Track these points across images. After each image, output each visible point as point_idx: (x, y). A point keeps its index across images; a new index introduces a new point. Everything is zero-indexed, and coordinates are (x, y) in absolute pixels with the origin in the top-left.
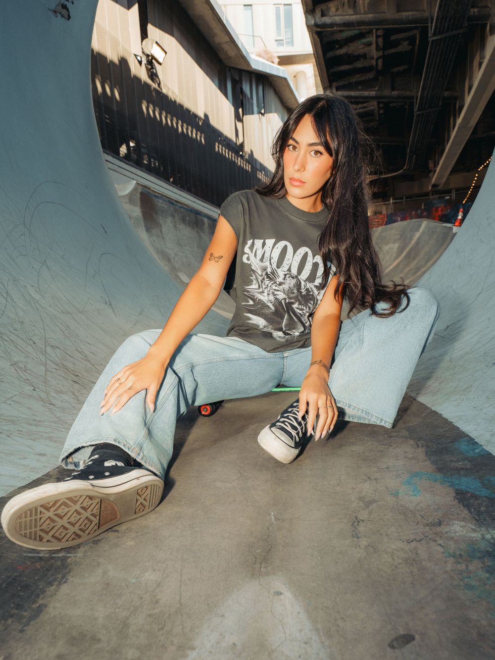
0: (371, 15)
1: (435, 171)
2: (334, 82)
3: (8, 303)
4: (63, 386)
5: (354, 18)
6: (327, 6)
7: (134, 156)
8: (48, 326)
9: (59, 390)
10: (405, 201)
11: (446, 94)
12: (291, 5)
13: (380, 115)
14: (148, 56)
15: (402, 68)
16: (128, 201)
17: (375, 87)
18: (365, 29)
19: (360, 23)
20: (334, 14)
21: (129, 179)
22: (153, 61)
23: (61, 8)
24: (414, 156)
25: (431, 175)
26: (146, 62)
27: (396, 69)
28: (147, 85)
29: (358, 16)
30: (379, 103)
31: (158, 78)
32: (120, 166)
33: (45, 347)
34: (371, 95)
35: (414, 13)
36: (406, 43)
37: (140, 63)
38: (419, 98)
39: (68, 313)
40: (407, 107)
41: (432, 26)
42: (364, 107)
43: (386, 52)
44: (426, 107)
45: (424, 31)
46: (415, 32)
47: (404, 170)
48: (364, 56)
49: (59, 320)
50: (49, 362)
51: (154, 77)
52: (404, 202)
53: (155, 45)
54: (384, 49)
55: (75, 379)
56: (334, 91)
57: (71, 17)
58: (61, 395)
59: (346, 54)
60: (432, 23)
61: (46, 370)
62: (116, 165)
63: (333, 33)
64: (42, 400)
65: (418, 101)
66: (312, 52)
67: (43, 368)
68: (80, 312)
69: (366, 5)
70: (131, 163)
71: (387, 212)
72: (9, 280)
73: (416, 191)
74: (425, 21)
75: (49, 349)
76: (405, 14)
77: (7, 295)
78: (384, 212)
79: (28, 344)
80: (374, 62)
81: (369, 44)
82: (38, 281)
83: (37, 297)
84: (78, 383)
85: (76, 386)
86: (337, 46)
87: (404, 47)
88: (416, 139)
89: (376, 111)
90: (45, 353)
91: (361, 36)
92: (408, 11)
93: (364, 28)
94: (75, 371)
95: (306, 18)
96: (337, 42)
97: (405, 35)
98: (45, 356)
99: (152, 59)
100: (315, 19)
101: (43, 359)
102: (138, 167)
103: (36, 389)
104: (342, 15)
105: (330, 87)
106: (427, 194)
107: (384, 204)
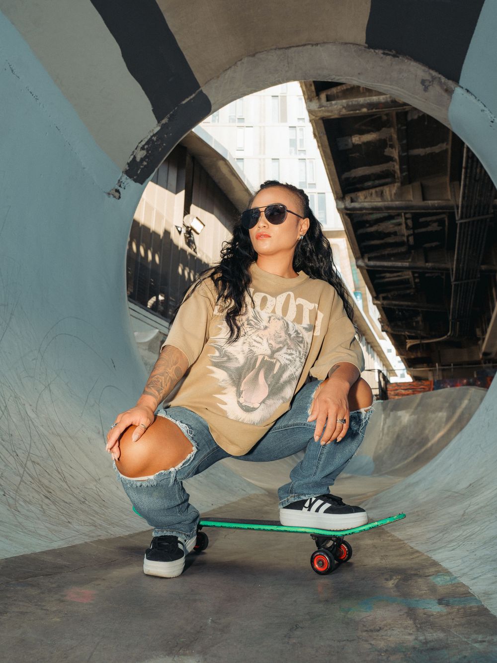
0: (397, 203)
1: (484, 339)
2: (366, 253)
3: (3, 416)
4: (33, 497)
5: (380, 204)
6: (356, 195)
7: (161, 308)
8: (35, 443)
9: (28, 500)
10: (454, 368)
11: (483, 267)
12: (324, 193)
13: (415, 283)
14: (188, 227)
15: (434, 244)
16: (147, 348)
17: (408, 259)
18: (394, 213)
19: (388, 208)
20: (363, 201)
21: (152, 328)
22: (192, 231)
23: (114, 191)
24: (458, 323)
25: (480, 342)
26: (185, 232)
27: (427, 245)
28: (183, 251)
29: (386, 203)
30: (413, 273)
31: (195, 244)
32: (146, 315)
33: (27, 461)
34: (404, 265)
35: (440, 201)
36: (435, 225)
37: (180, 232)
38: (454, 270)
39: (59, 435)
40: (444, 277)
41: (458, 212)
42: (399, 276)
43: (416, 231)
44: (464, 278)
45: (452, 216)
46: (443, 216)
47: (448, 337)
48: (395, 233)
49: (48, 441)
50: (25, 474)
51: (191, 244)
52: (452, 370)
53: (195, 220)
54: (414, 228)
55: (48, 495)
56: (366, 260)
57: (122, 198)
58: (29, 505)
59: (377, 231)
60: (458, 209)
61: (21, 481)
62: (141, 314)
63: (363, 215)
64: (9, 505)
65: (454, 272)
66: (344, 229)
67: (19, 479)
68: (70, 437)
69: (393, 195)
70: (157, 314)
71: (434, 379)
72: (11, 396)
73: (466, 358)
74: (452, 207)
75: (29, 464)
76: (430, 203)
77: (5, 409)
78: (431, 378)
79: (11, 455)
80: (405, 239)
81: (400, 224)
82: (38, 401)
83: (32, 415)
84: (49, 499)
85: (47, 501)
86: (368, 225)
87: (434, 227)
88: (457, 307)
89: (412, 280)
90: (24, 466)
91: (390, 217)
92: (434, 200)
93: (392, 212)
94: (50, 488)
95: (337, 203)
96: (367, 222)
97: (434, 218)
98: (24, 468)
99: (191, 230)
100: (345, 204)
101: (21, 471)
102: (163, 318)
103: (6, 495)
104: (371, 202)
105: (362, 257)
106: (478, 363)
107: (430, 370)
